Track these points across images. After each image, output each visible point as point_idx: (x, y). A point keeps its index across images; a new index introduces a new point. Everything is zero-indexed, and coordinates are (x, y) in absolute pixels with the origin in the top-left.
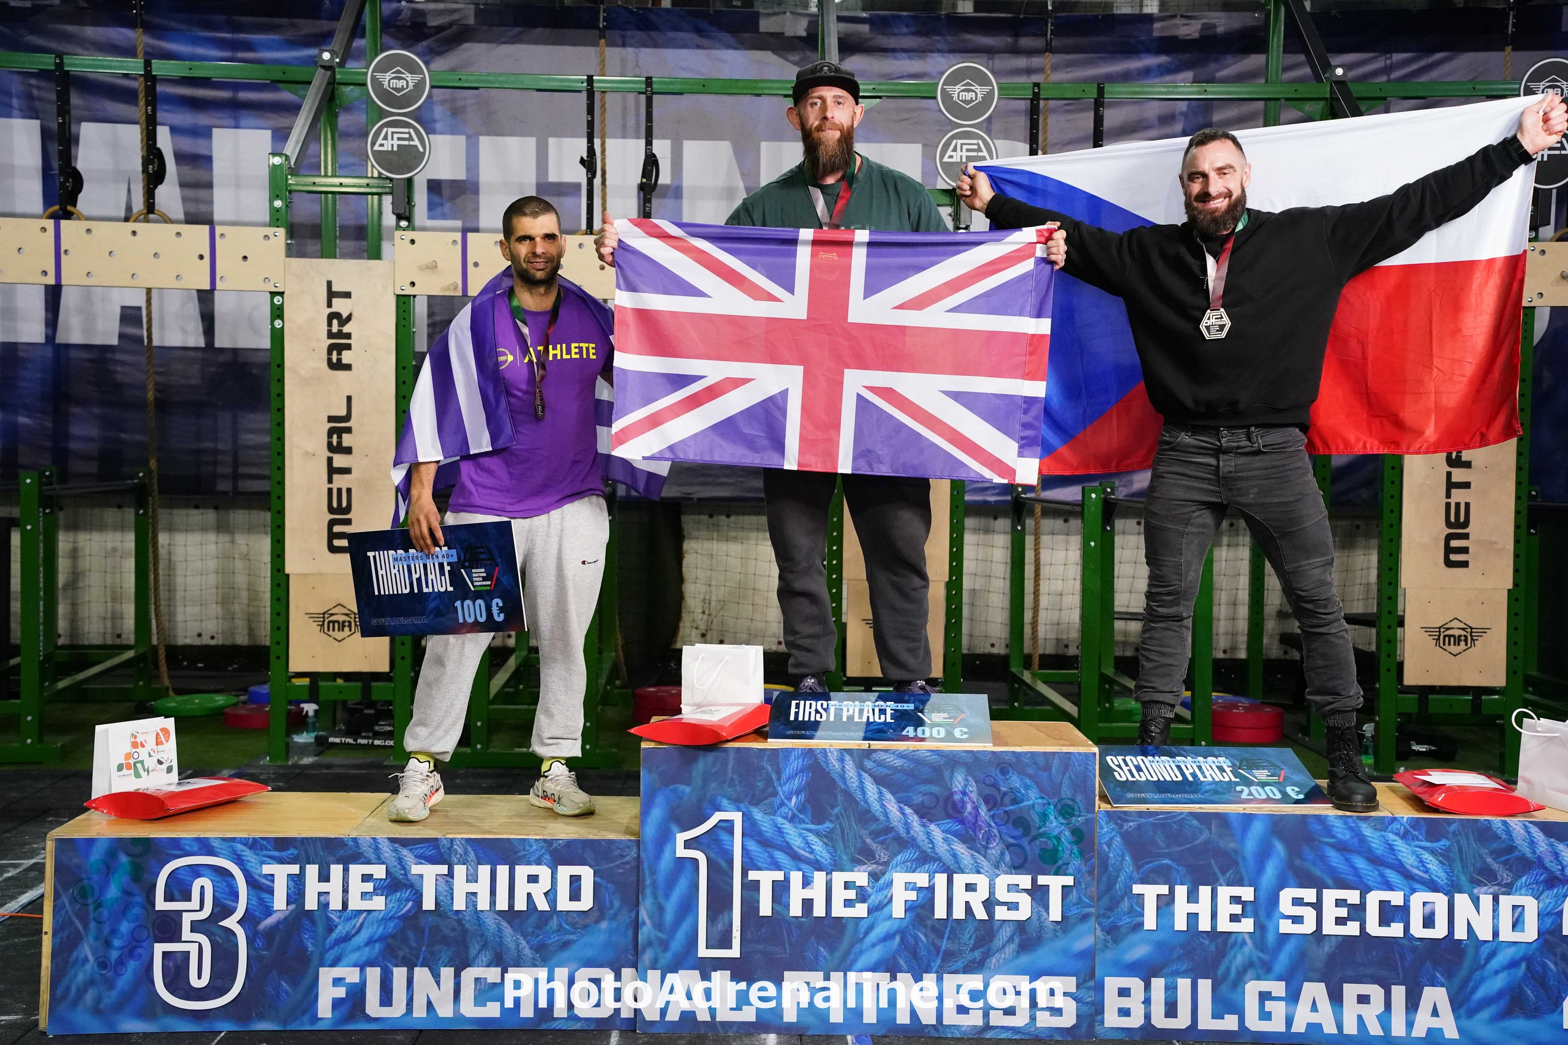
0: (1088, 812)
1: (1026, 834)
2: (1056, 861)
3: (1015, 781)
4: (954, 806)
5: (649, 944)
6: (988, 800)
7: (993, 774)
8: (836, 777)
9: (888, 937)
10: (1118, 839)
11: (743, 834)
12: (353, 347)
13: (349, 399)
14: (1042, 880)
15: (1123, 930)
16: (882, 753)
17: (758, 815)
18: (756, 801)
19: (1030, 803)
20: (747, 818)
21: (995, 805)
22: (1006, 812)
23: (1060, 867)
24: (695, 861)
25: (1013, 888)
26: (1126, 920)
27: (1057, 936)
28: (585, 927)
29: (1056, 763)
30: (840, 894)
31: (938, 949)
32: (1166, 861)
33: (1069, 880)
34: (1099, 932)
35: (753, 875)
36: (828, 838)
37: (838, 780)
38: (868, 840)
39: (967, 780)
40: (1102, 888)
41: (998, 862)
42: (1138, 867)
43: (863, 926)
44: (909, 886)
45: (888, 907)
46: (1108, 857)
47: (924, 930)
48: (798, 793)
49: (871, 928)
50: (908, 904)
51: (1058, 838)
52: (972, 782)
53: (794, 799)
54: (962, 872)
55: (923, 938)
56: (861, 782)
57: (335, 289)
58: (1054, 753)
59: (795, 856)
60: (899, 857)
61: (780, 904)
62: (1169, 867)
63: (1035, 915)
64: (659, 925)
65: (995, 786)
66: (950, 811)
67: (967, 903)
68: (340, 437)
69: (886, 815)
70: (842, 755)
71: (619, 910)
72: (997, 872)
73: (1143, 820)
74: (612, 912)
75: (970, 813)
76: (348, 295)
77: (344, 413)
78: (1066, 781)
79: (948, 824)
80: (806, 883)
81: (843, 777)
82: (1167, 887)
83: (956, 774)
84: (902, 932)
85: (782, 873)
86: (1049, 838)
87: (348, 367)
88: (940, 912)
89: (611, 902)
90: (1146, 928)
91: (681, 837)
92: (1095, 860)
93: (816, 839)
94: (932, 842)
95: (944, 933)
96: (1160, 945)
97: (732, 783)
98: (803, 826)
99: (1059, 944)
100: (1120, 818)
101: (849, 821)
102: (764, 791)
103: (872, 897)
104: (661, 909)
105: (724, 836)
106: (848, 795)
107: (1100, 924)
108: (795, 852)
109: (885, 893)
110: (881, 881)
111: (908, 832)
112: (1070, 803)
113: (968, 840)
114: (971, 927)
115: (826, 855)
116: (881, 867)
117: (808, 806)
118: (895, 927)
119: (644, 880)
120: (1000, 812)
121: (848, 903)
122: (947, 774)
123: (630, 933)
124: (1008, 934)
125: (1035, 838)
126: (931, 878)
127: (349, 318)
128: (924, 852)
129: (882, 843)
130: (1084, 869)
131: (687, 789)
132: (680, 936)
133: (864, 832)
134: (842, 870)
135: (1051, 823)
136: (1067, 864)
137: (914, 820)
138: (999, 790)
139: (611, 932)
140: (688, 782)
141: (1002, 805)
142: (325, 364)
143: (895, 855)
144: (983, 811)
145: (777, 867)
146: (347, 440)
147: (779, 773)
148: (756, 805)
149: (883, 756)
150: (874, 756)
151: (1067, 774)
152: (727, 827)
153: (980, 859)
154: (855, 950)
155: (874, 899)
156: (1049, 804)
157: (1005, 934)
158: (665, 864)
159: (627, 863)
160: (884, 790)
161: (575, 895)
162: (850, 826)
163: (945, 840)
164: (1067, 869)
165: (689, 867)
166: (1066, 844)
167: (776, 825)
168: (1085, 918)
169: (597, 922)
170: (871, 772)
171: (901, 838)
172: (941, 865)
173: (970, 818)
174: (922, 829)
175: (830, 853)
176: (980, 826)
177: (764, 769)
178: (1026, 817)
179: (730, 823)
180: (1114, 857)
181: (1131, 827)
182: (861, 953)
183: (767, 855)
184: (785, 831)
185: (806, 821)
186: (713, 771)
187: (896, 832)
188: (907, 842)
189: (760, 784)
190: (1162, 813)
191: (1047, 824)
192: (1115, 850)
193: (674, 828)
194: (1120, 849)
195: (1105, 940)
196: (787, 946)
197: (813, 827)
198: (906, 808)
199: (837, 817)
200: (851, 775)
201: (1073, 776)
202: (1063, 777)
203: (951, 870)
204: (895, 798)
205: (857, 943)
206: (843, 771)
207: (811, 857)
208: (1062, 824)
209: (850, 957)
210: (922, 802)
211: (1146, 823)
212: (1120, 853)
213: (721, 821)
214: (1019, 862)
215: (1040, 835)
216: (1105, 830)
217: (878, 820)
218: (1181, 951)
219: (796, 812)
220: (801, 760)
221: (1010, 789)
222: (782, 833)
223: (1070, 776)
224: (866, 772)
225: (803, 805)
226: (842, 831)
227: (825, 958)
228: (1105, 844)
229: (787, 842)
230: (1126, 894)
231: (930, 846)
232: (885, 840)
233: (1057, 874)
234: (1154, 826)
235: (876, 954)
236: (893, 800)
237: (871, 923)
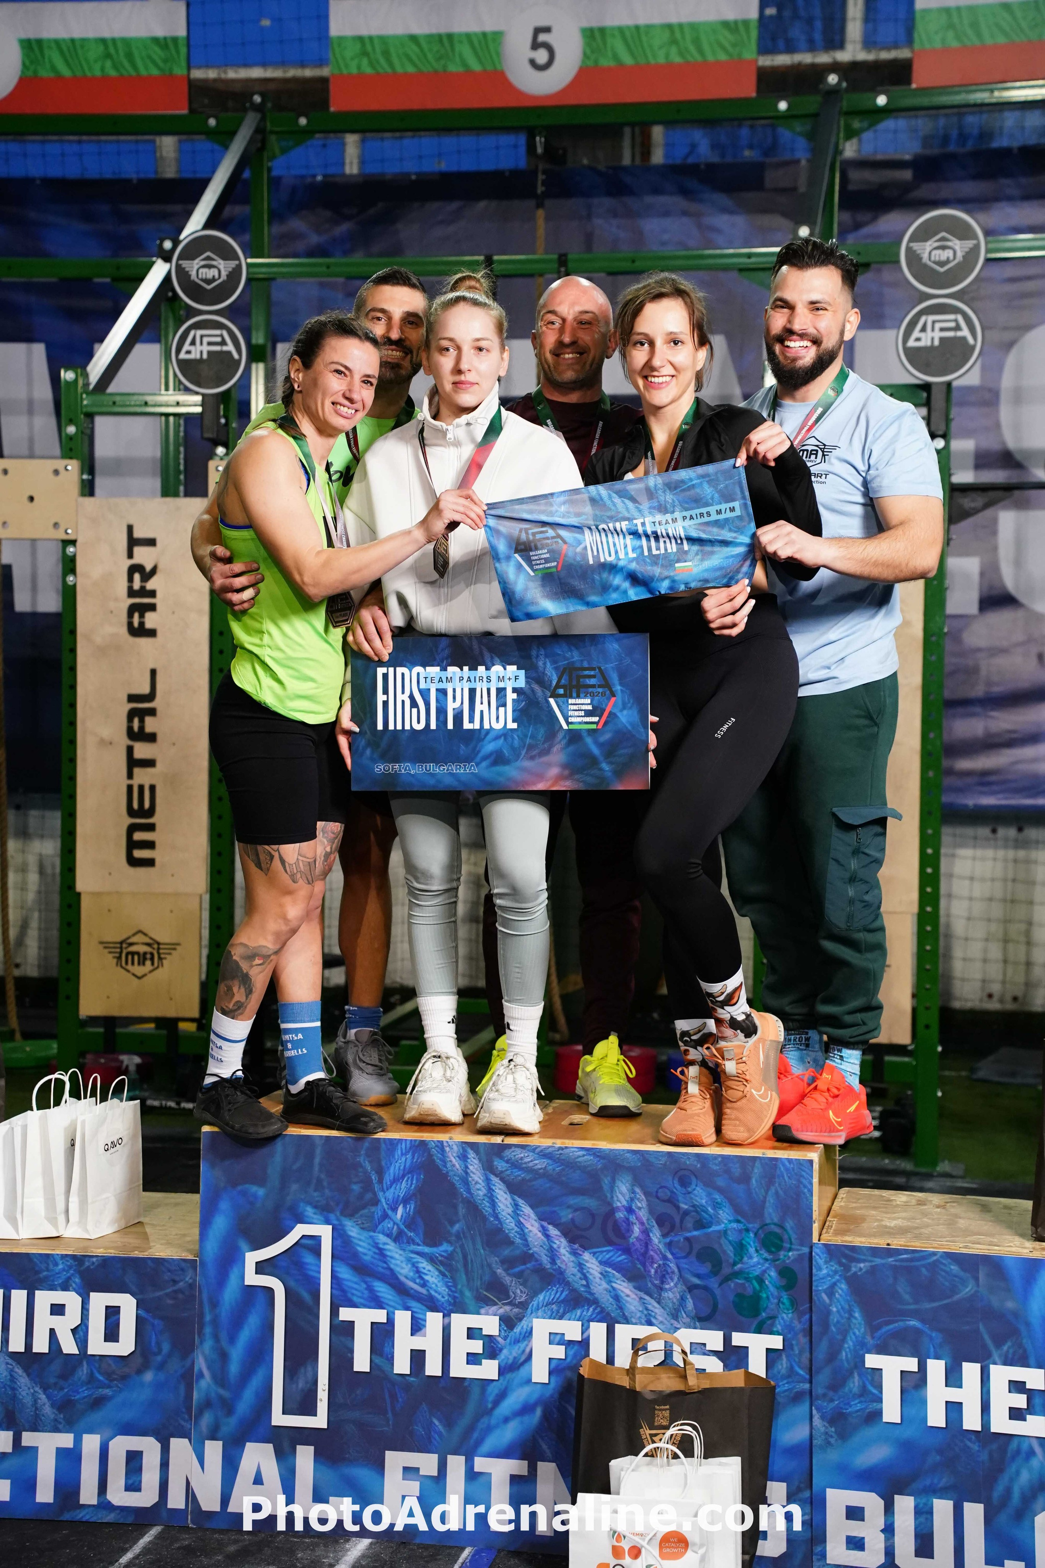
0: (802, 1244)
1: (715, 1271)
2: (757, 1313)
3: (700, 1195)
4: (616, 1226)
5: (207, 1404)
6: (661, 1221)
7: (669, 1184)
8: (456, 1180)
9: (526, 1409)
10: (844, 1286)
11: (333, 1256)
12: (158, 607)
13: (153, 673)
14: (739, 1339)
15: (853, 1421)
16: (518, 1151)
17: (353, 1230)
18: (350, 1211)
19: (721, 1227)
20: (338, 1234)
21: (672, 1228)
22: (687, 1239)
23: (762, 1323)
24: (270, 1291)
25: (698, 1347)
26: (856, 1406)
28: (124, 1378)
29: (757, 1170)
30: (461, 1346)
32: (914, 1323)
33: (776, 1342)
34: (817, 1421)
35: (345, 1314)
36: (445, 1265)
37: (458, 1185)
38: (500, 1271)
39: (634, 1192)
40: (822, 1356)
41: (677, 1311)
42: (873, 1328)
43: (492, 1392)
44: (556, 1339)
45: (526, 1366)
46: (829, 1313)
48: (405, 1201)
49: (502, 1395)
50: (554, 1363)
51: (760, 1280)
52: (640, 1195)
53: (400, 1210)
54: (627, 1321)
55: (572, 1412)
56: (490, 1190)
57: (137, 534)
58: (754, 1159)
59: (401, 1290)
60: (541, 1297)
61: (381, 1355)
62: (918, 1332)
64: (221, 1379)
65: (672, 1201)
66: (611, 1234)
68: (142, 721)
69: (523, 1236)
70: (465, 1151)
71: (169, 1355)
72: (676, 1324)
73: (878, 1261)
74: (159, 1358)
75: (637, 1239)
76: (151, 542)
77: (146, 690)
78: (771, 1200)
79: (609, 1253)
80: (417, 1327)
81: (466, 1182)
82: (915, 1361)
83: (619, 1183)
84: (543, 1403)
85: (385, 1312)
86: (747, 1279)
87: (152, 633)
89: (158, 1344)
91: (252, 1258)
92: (812, 1315)
93: (429, 1267)
94: (585, 1277)
96: (907, 1446)
97: (319, 1186)
98: (413, 1247)
100: (846, 1256)
101: (474, 1244)
102: (361, 1197)
103: (505, 1351)
104: (224, 1356)
105: (309, 1259)
106: (473, 1207)
107: (818, 1408)
108: (402, 1284)
109: (522, 1345)
110: (517, 1330)
111: (553, 1261)
112: (777, 1230)
113: (635, 1277)
115: (444, 1290)
116: (516, 1310)
117: (420, 1221)
118: (535, 1396)
119: (202, 1315)
120: (679, 1238)
121: (473, 1359)
122: (606, 1181)
123: (182, 1388)
125: (727, 1279)
126: (585, 1329)
127: (154, 571)
128: (573, 1291)
129: (519, 1275)
130: (798, 1326)
131: (261, 1192)
132: (248, 1396)
133: (494, 1260)
134: (464, 1311)
135: (751, 1257)
136: (773, 1318)
137: (562, 1245)
138: (678, 1208)
139: (158, 1386)
140: (260, 1181)
141: (682, 1228)
142: (124, 630)
143: (534, 1294)
144: (656, 1236)
145: (378, 1303)
146: (151, 725)
147: (380, 1172)
148: (351, 1216)
149: (519, 1154)
150: (507, 1153)
151: (773, 1190)
152: (312, 1244)
153: (653, 1304)
154: (482, 1425)
155: (507, 1354)
156: (747, 1230)
158: (230, 1295)
159: (179, 1291)
160: (521, 1202)
161: (112, 1334)
162: (475, 1249)
163: (604, 1275)
164: (773, 1325)
165: (261, 1298)
166: (772, 1289)
167: (376, 1245)
168: (797, 1397)
169: (140, 1372)
170: (503, 1175)
171: (544, 1269)
172: (599, 1309)
173: (638, 1245)
174: (573, 1258)
175: (448, 1287)
176: (652, 1258)
177: (361, 1166)
178: (716, 1247)
179: (317, 1239)
180: (838, 1312)
181: (861, 1269)
182: (489, 1430)
183: (364, 1286)
184: (389, 1253)
185: (417, 1240)
186: (295, 1167)
187: (537, 1260)
188: (551, 1275)
189: (356, 1188)
190: (906, 1252)
191: (745, 1259)
192: (838, 1301)
193: (243, 1244)
194: (847, 1301)
195: (826, 1433)
196: (390, 1415)
197: (427, 1250)
198: (550, 1227)
199: (458, 1236)
200: (476, 1178)
201: (781, 1192)
202: (767, 1193)
203: (612, 1318)
204: (537, 1214)
205: (482, 1416)
206: (467, 1173)
207: (423, 1291)
208: (766, 1260)
209: (476, 1435)
210: (573, 1220)
211: (883, 1265)
212: (847, 1307)
213: (303, 1237)
214: (706, 1311)
215: (737, 1274)
216: (825, 1271)
217: (513, 1243)
218: (938, 1458)
219: (402, 1227)
220: (409, 1156)
221: (694, 1206)
222: (385, 1256)
223: (777, 1193)
224: (496, 1176)
225: (413, 1218)
226: (465, 1257)
227: (440, 1434)
228: (825, 1291)
229: (391, 1270)
230: (856, 1367)
231: (584, 1282)
232: (522, 1272)
233: (759, 1331)
234: (895, 1269)
235: (509, 1433)
236: (533, 1216)
237: (503, 1387)
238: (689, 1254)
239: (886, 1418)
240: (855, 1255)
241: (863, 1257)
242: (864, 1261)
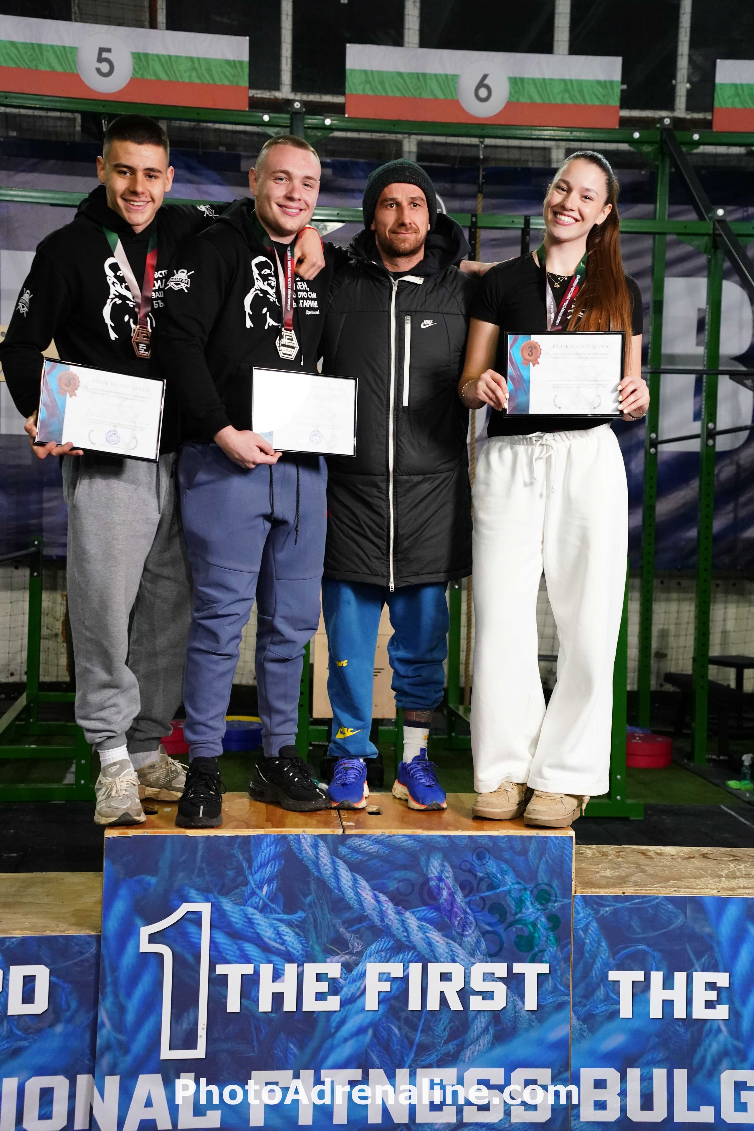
0: (564, 897)
2: (531, 948)
3: (492, 866)
4: (430, 891)
5: (108, 1047)
6: (463, 886)
7: (469, 859)
8: (309, 864)
9: (361, 1031)
10: (595, 924)
11: (212, 926)
14: (518, 968)
15: (599, 1019)
16: (357, 839)
17: (227, 905)
18: (225, 891)
19: (507, 888)
20: (216, 909)
21: (471, 891)
22: (482, 898)
23: (535, 955)
24: (160, 956)
25: (488, 977)
26: (602, 1008)
27: (531, 1026)
28: (38, 1031)
29: (533, 846)
30: (311, 987)
31: (411, 1043)
32: (642, 947)
33: (544, 968)
34: (575, 1022)
35: (221, 969)
36: (300, 927)
37: (311, 867)
38: (342, 930)
39: (443, 866)
40: (578, 975)
41: (474, 950)
42: (614, 953)
43: (335, 1020)
44: (383, 977)
45: (361, 1000)
46: (584, 944)
47: (397, 1023)
48: (269, 881)
49: (342, 1022)
50: (382, 995)
51: (534, 924)
52: (449, 867)
53: (265, 888)
54: (437, 961)
55: (396, 1031)
56: (335, 870)
58: (530, 838)
60: (373, 947)
61: (249, 999)
62: (645, 953)
63: (510, 1004)
64: (119, 1026)
65: (471, 871)
66: (426, 897)
67: (442, 993)
69: (360, 902)
70: (316, 841)
71: (77, 1011)
72: (473, 960)
73: (619, 905)
74: (68, 1014)
75: (446, 900)
78: (542, 866)
79: (424, 911)
80: (277, 975)
81: (317, 865)
82: (642, 973)
83: (432, 860)
84: (375, 1025)
85: (252, 966)
86: (525, 925)
88: (414, 1004)
89: (68, 1003)
90: (621, 1016)
91: (146, 931)
92: (571, 947)
93: (288, 930)
94: (407, 931)
95: (418, 1026)
96: (636, 1034)
97: (201, 874)
98: (275, 915)
99: (534, 1034)
100: (597, 903)
101: (322, 910)
102: (234, 880)
103: (345, 989)
104: (122, 1009)
105: (191, 929)
106: (322, 883)
107: (575, 1012)
108: (266, 944)
109: (358, 984)
110: (354, 973)
111: (382, 920)
112: (546, 888)
113: (443, 928)
114: (445, 1018)
115: (298, 946)
116: (354, 958)
117: (280, 895)
118: (368, 1020)
119: (105, 979)
120: (476, 898)
121: (320, 996)
122: (423, 859)
123: (88, 1036)
124: (483, 1025)
125: (511, 925)
126: (406, 968)
128: (398, 940)
129: (356, 932)
130: (560, 955)
131: (153, 880)
132: (142, 1037)
133: (337, 922)
134: (314, 961)
135: (528, 909)
136: (543, 951)
137: (389, 908)
138: (475, 876)
139: (66, 1035)
140: (154, 872)
141: (478, 890)
143: (368, 945)
144: (459, 898)
145: (247, 960)
147: (250, 861)
148: (226, 894)
149: (358, 842)
150: (349, 842)
151: (544, 859)
152: (195, 918)
153: (456, 946)
154: (327, 1045)
155: (347, 991)
156: (525, 889)
157: (480, 1024)
158: (128, 960)
159: (86, 960)
160: (359, 877)
161: (28, 998)
162: (323, 914)
163: (420, 928)
164: (542, 956)
165: (153, 962)
166: (542, 930)
167: (246, 916)
168: (560, 1006)
169: (51, 1025)
170: (345, 858)
171: (375, 926)
172: (416, 953)
173: (446, 904)
174: (397, 917)
175: (302, 944)
176: (456, 913)
177: (235, 857)
178: (503, 902)
179: (198, 915)
180: (590, 943)
181: (607, 912)
182: (332, 1048)
183: (236, 947)
184: (256, 921)
185: (278, 910)
186: (181, 860)
187: (370, 920)
188: (381, 931)
189: (231, 873)
190: (638, 897)
191: (524, 910)
192: (591, 935)
193: (138, 921)
194: (597, 935)
195: (581, 1029)
196: (255, 1043)
197: (285, 917)
198: (381, 895)
199: (310, 905)
200: (325, 861)
201: (550, 861)
202: (539, 861)
203: (426, 959)
204: (370, 885)
205: (328, 1038)
206: (317, 858)
207: (283, 948)
208: (538, 910)
209: (322, 1053)
210: (398, 889)
211: (622, 908)
212: (596, 939)
213: (188, 912)
214: (495, 949)
215: (517, 921)
216: (582, 915)
217: (352, 908)
218: (657, 1040)
219: (267, 901)
220: (273, 847)
221: (487, 874)
222: (253, 923)
223: (547, 861)
224: (340, 859)
225: (276, 894)
226: (315, 921)
227: (295, 1055)
228: (582, 929)
229: (257, 933)
230: (602, 980)
231: (406, 934)
232: (359, 929)
233: (533, 961)
234: (630, 910)
235: (346, 1050)
236: (368, 887)
237: (343, 1016)
238: (483, 909)
239: (622, 1015)
240: (604, 902)
241: (608, 903)
242: (609, 906)
